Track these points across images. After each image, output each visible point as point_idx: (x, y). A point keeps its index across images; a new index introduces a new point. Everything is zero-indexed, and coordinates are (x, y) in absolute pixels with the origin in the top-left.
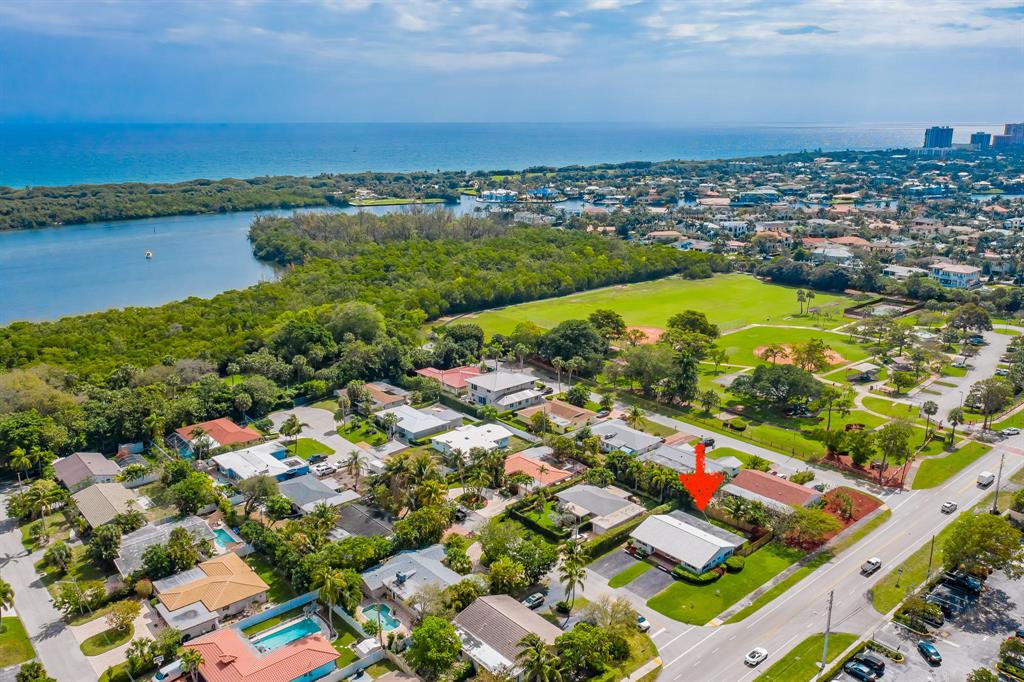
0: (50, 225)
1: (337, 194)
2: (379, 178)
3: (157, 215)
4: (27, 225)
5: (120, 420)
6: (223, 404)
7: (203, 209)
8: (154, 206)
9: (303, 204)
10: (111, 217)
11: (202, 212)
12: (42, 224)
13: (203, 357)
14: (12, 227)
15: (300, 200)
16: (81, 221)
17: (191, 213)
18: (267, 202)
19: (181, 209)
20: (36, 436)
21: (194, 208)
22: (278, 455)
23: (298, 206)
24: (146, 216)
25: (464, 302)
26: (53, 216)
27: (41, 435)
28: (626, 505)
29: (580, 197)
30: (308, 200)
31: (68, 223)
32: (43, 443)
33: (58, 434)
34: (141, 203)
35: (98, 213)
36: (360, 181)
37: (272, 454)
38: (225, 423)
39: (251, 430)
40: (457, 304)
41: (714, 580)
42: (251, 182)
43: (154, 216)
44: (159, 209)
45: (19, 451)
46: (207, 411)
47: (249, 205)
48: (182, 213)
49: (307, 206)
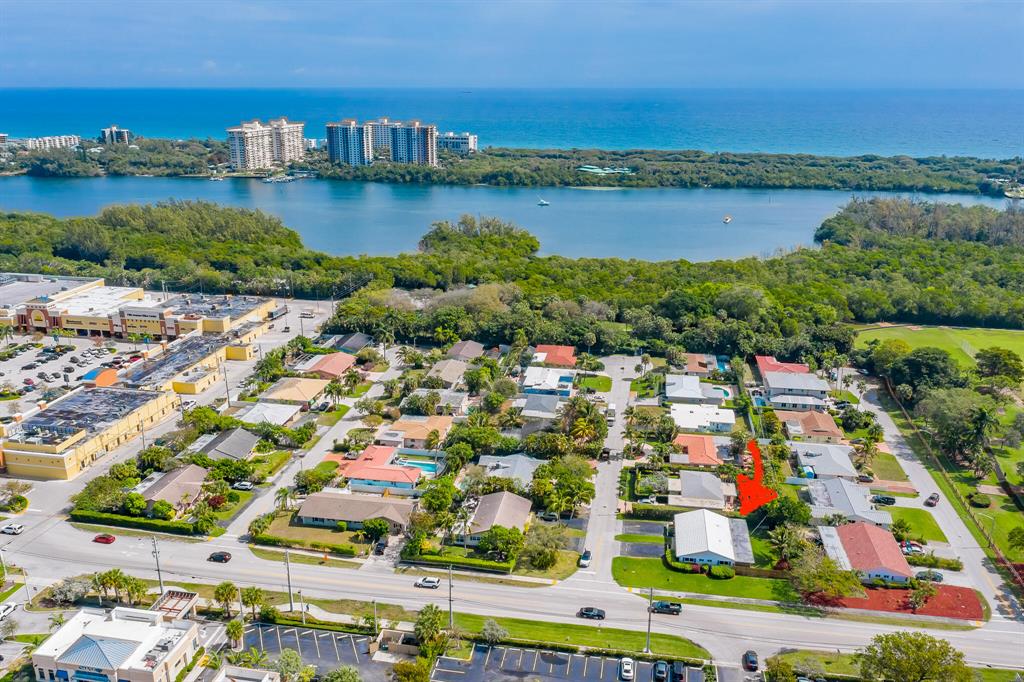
0: (701, 187)
1: (999, 182)
3: (793, 187)
4: (683, 185)
7: (838, 185)
8: (794, 178)
9: (948, 189)
10: (751, 184)
11: (837, 188)
12: (695, 186)
14: (672, 185)
15: (947, 185)
16: (726, 186)
17: (825, 188)
18: (908, 184)
19: (818, 183)
21: (830, 183)
23: (941, 191)
24: (782, 187)
26: (706, 180)
30: (958, 186)
31: (715, 186)
35: (743, 180)
37: (561, 377)
39: (576, 360)
42: (920, 162)
43: (790, 187)
44: (797, 180)
45: (439, 329)
47: (887, 186)
48: (817, 187)
49: (953, 192)
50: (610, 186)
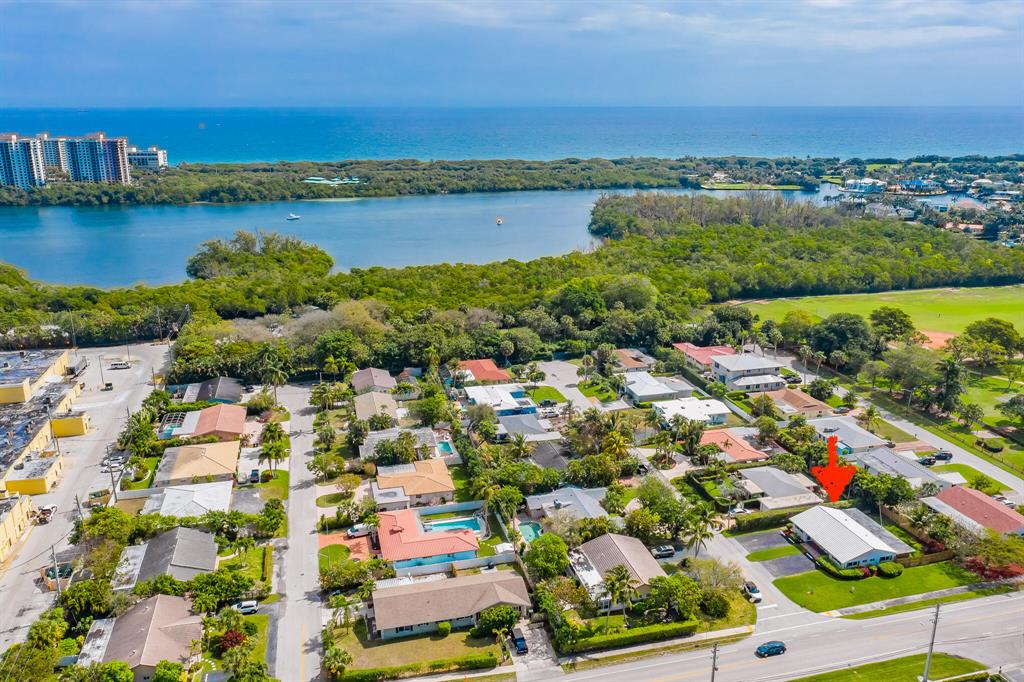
0: (438, 193)
1: (692, 177)
2: (741, 162)
3: (525, 189)
4: (421, 192)
5: (407, 348)
6: (491, 348)
7: (564, 185)
8: (523, 180)
9: (656, 185)
10: (486, 188)
11: (563, 188)
12: (433, 192)
13: (492, 308)
14: (410, 193)
15: (654, 181)
16: (462, 191)
17: (553, 188)
18: (622, 182)
19: (545, 184)
20: (345, 349)
21: (556, 184)
22: (515, 395)
23: (651, 187)
24: (515, 190)
25: (757, 288)
26: (442, 186)
27: (349, 350)
28: (806, 492)
29: (963, 191)
30: (662, 182)
31: (452, 192)
32: (350, 356)
33: (362, 351)
34: (514, 178)
35: (476, 184)
36: (721, 165)
37: (512, 394)
38: (488, 365)
39: (507, 372)
40: (750, 289)
41: (856, 578)
42: (616, 163)
43: (522, 190)
44: (527, 183)
45: (331, 359)
46: (477, 352)
47: (606, 184)
48: (545, 188)
49: (660, 187)
50: (347, 196)
